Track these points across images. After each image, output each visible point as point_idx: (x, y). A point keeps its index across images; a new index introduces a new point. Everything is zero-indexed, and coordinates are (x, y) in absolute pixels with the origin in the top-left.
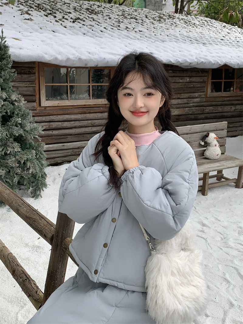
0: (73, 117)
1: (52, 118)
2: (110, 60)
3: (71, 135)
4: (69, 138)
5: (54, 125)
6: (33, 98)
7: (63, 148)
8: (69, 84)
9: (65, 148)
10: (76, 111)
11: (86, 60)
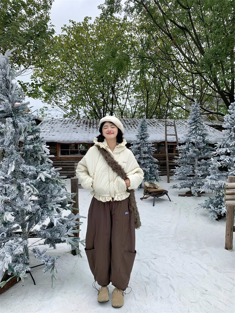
0: (71, 161)
1: (63, 161)
2: (80, 141)
3: (71, 168)
4: (70, 169)
5: (64, 164)
6: (56, 154)
7: (67, 173)
8: (70, 150)
9: (68, 173)
10: (73, 159)
11: (70, 141)
